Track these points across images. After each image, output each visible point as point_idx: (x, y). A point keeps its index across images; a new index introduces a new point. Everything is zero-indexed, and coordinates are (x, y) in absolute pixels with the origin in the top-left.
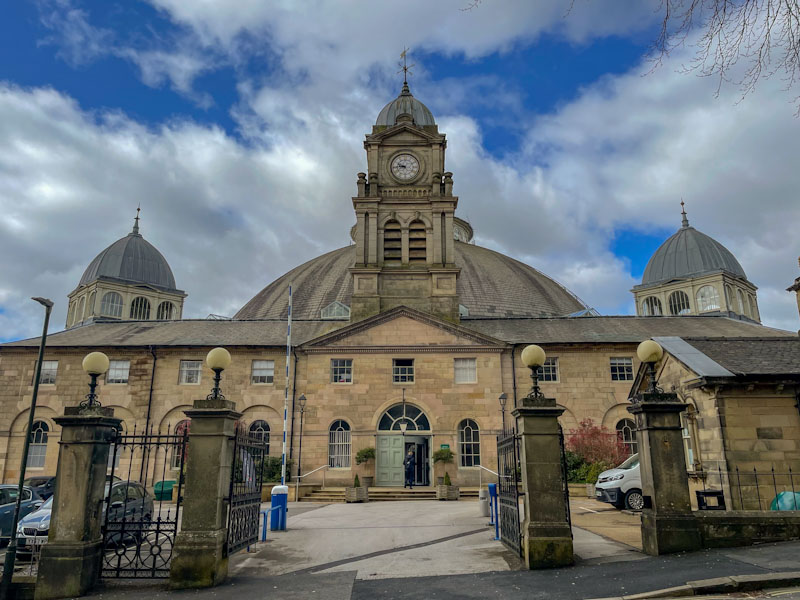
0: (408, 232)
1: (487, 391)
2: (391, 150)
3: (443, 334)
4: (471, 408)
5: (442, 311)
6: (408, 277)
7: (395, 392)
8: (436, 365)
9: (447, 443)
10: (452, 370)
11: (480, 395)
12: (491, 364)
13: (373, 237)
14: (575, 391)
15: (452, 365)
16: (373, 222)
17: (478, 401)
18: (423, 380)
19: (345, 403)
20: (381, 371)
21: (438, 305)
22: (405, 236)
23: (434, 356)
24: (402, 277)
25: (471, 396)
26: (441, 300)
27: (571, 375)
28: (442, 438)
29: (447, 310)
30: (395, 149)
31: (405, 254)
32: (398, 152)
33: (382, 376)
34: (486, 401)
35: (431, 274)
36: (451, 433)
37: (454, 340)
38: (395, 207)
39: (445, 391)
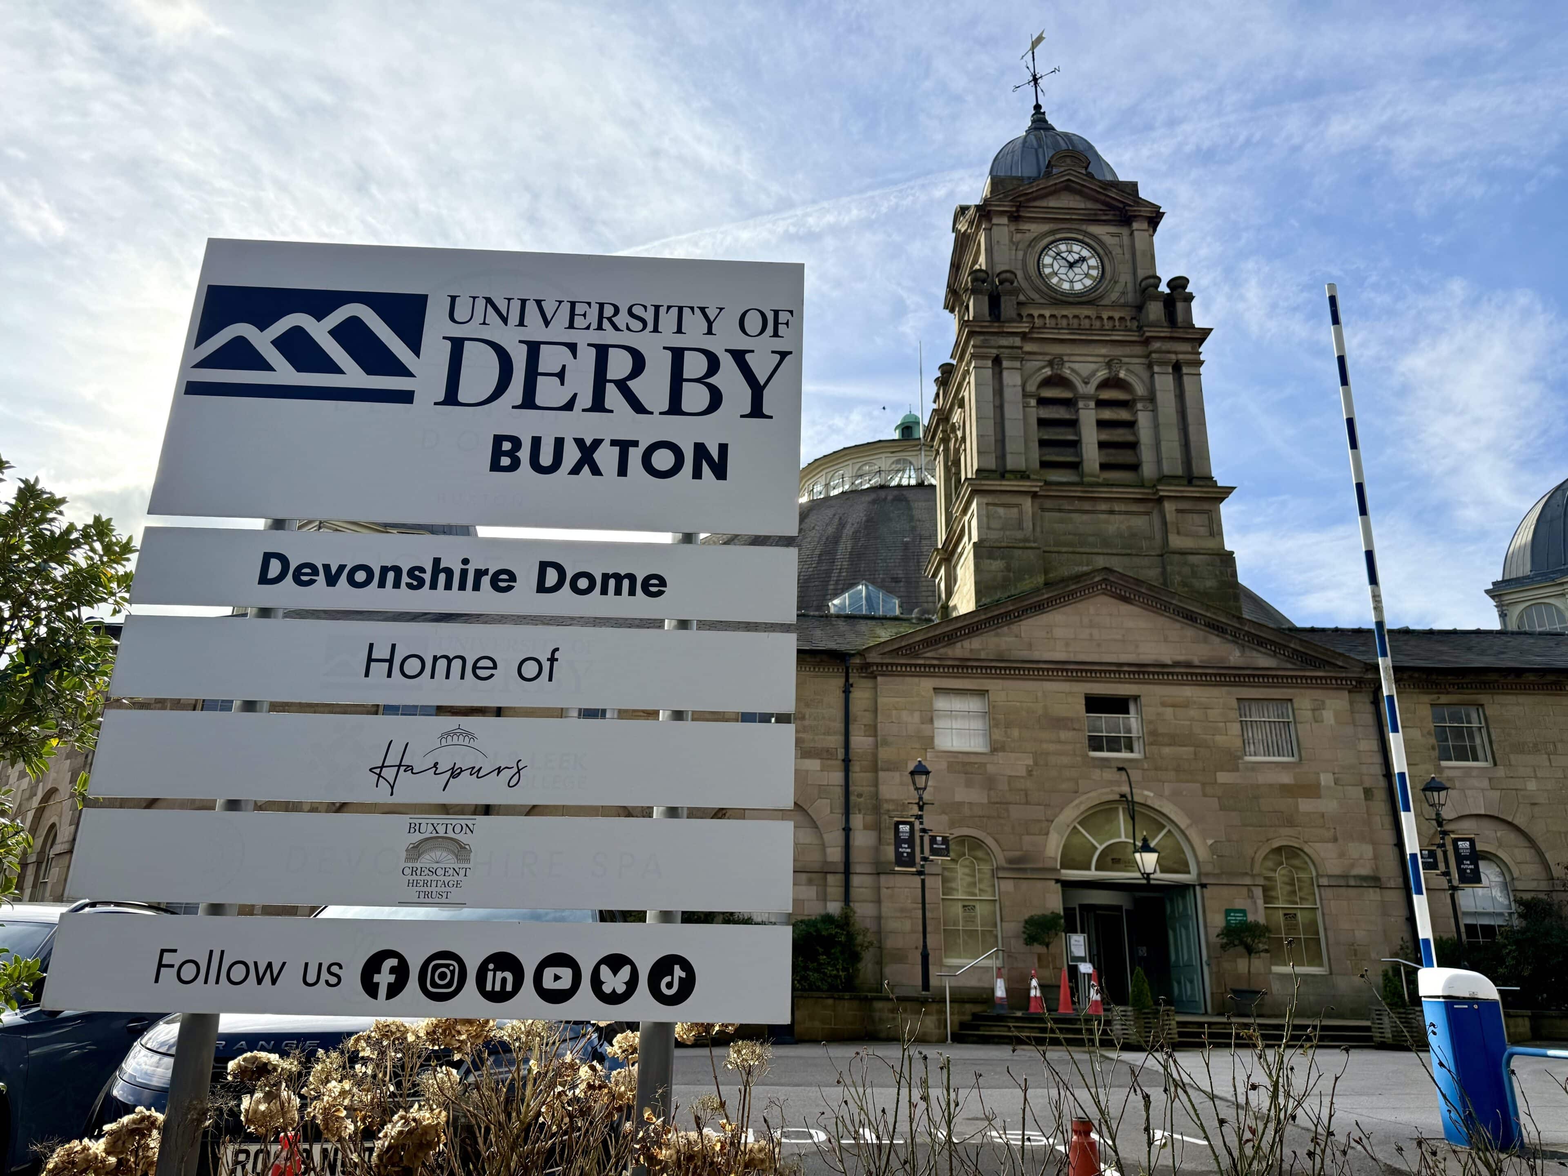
0: (1092, 404)
1: (1326, 779)
2: (1036, 229)
3: (1205, 641)
4: (1290, 822)
5: (1197, 584)
6: (1104, 507)
7: (1096, 774)
8: (1193, 713)
9: (1239, 904)
10: (1236, 728)
11: (1312, 790)
12: (1328, 716)
13: (1013, 411)
14: (1532, 785)
15: (1234, 714)
16: (1012, 379)
17: (1306, 805)
18: (1166, 750)
19: (975, 796)
20: (1059, 723)
21: (1186, 570)
22: (1088, 416)
23: (1188, 692)
24: (1087, 506)
25: (1286, 790)
26: (1192, 559)
27: (1519, 748)
28: (1225, 892)
29: (1210, 583)
30: (1046, 227)
31: (1091, 455)
32: (1052, 232)
33: (1064, 735)
34: (1328, 805)
35: (1160, 500)
36: (1248, 881)
37: (1234, 656)
38: (1057, 349)
39: (1223, 777)
